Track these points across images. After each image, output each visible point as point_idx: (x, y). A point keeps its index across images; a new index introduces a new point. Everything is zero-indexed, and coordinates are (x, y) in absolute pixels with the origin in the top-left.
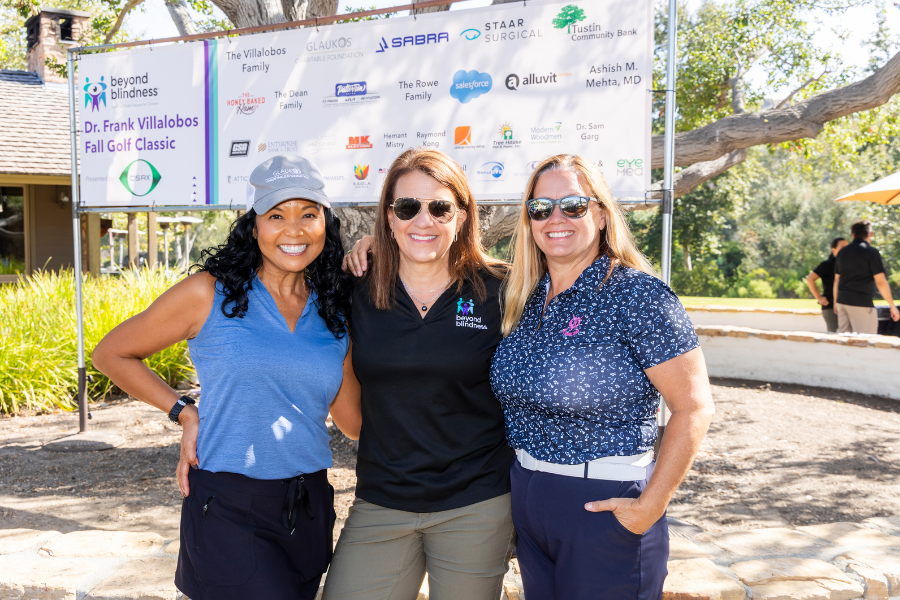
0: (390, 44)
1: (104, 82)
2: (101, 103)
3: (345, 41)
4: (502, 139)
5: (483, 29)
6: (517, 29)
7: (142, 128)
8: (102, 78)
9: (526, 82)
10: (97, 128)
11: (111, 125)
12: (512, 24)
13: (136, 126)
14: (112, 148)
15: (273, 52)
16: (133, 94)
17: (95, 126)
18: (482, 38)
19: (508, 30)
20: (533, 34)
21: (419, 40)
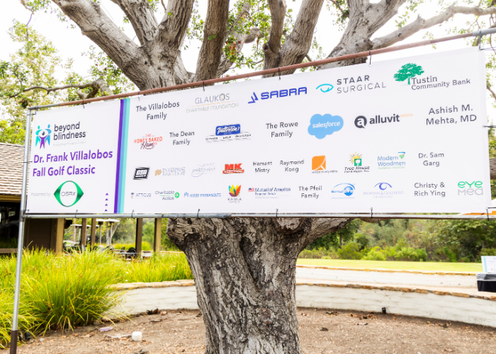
0: (259, 97)
1: (50, 128)
2: (46, 143)
3: (225, 96)
4: (352, 165)
5: (335, 84)
6: (364, 83)
7: (73, 159)
8: (49, 126)
9: (373, 121)
10: (42, 160)
11: (52, 157)
12: (359, 79)
13: (69, 158)
14: (51, 173)
15: (170, 105)
16: (69, 136)
17: (41, 158)
18: (335, 90)
19: (356, 84)
20: (377, 86)
21: (283, 93)
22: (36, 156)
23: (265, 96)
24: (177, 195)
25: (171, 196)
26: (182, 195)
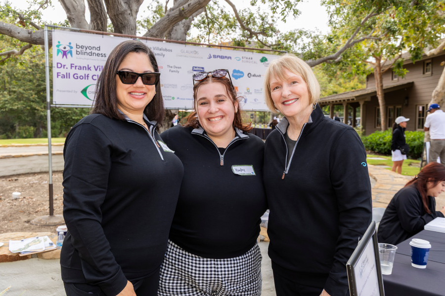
0: (212, 56)
1: (71, 45)
3: (196, 52)
4: (246, 91)
5: (241, 58)
6: (250, 60)
7: (96, 70)
8: (70, 43)
9: (253, 76)
10: (65, 67)
11: (76, 67)
12: (249, 59)
13: (93, 69)
14: (76, 78)
15: (166, 50)
16: (91, 54)
17: (64, 66)
18: (241, 61)
19: (248, 60)
20: (255, 63)
21: (222, 57)
22: (58, 63)
23: (215, 57)
24: (173, 98)
25: (170, 98)
26: (176, 98)
